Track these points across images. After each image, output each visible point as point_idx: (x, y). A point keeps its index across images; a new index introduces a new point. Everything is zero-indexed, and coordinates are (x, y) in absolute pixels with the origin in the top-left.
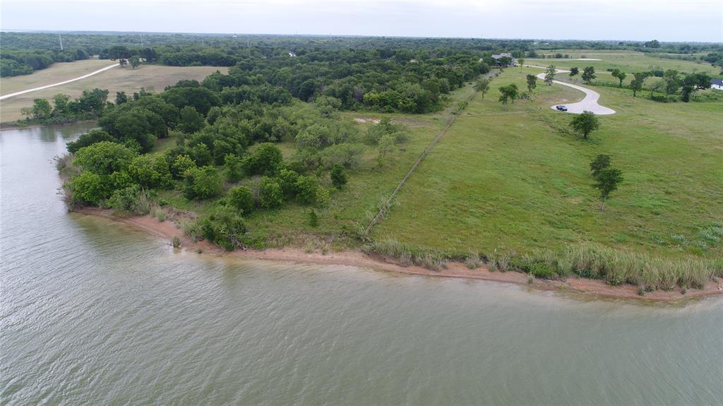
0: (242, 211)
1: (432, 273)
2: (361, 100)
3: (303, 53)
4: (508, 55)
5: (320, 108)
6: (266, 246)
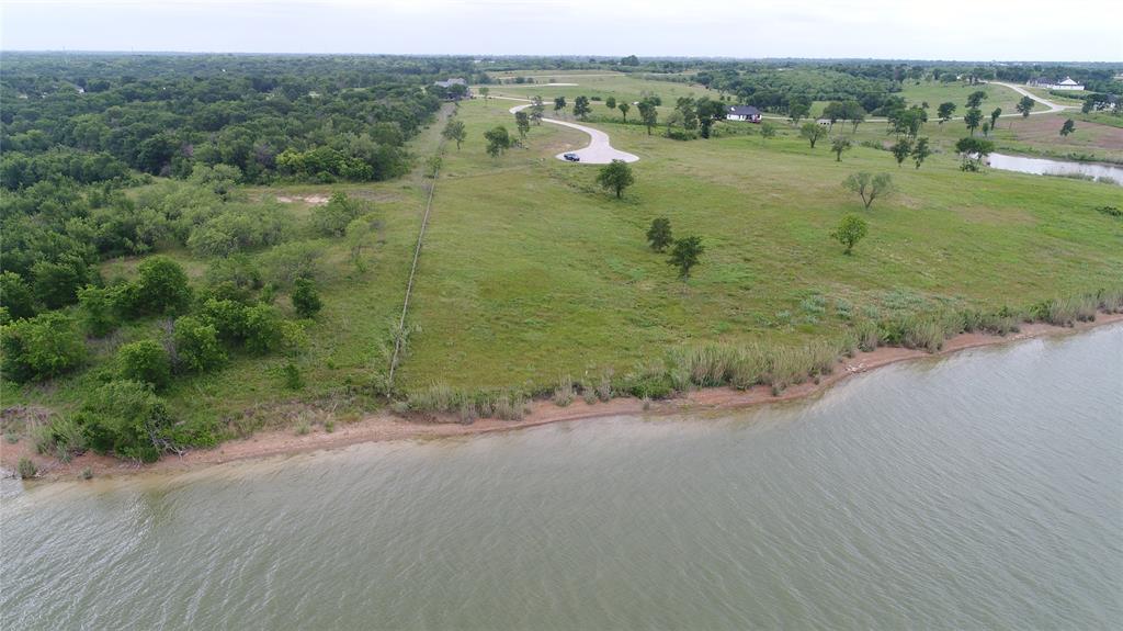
2: (272, 166)
3: (103, 87)
4: (461, 82)
5: (210, 186)
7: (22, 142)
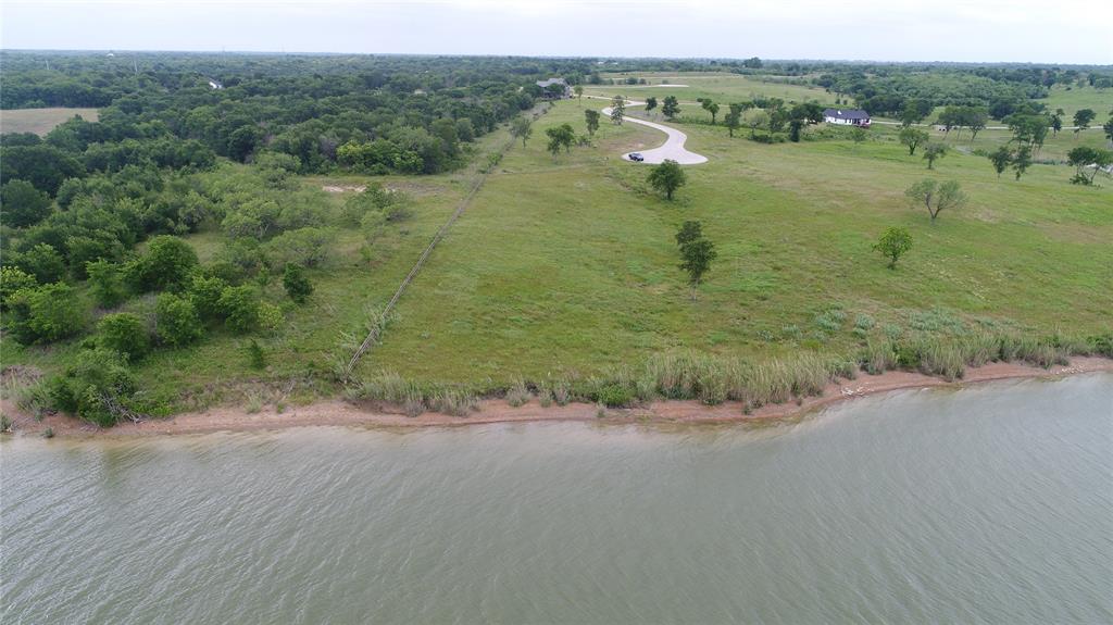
0: (126, 355)
1: (457, 420)
2: (334, 158)
3: (234, 82)
4: (560, 81)
5: (264, 173)
6: (176, 411)
7: (145, 130)
